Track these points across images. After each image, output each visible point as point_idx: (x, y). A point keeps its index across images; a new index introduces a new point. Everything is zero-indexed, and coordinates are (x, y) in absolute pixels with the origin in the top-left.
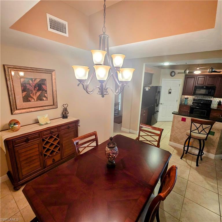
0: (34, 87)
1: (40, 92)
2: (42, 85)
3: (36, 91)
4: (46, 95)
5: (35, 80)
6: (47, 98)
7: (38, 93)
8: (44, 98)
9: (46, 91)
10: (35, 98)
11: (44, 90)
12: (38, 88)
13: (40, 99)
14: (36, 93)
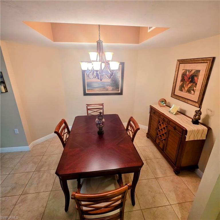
0: (189, 78)
1: (192, 84)
2: (195, 77)
3: (189, 82)
4: (195, 88)
5: (191, 71)
6: (194, 92)
7: (189, 84)
8: (192, 91)
9: (196, 84)
10: (186, 89)
11: (195, 83)
12: (190, 79)
13: (189, 91)
14: (188, 84)
